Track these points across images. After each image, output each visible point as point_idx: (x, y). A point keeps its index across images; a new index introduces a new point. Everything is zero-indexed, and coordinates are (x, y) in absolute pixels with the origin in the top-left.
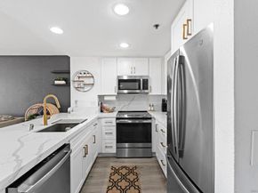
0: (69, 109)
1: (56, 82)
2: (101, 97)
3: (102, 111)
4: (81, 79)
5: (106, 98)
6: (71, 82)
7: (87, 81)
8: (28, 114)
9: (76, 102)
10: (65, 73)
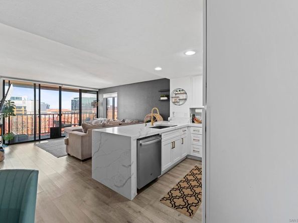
0: (169, 118)
1: (162, 98)
2: (193, 110)
3: (193, 122)
4: (177, 96)
5: (197, 111)
6: (171, 98)
7: (182, 97)
8: (146, 120)
9: (173, 113)
10: (166, 92)
